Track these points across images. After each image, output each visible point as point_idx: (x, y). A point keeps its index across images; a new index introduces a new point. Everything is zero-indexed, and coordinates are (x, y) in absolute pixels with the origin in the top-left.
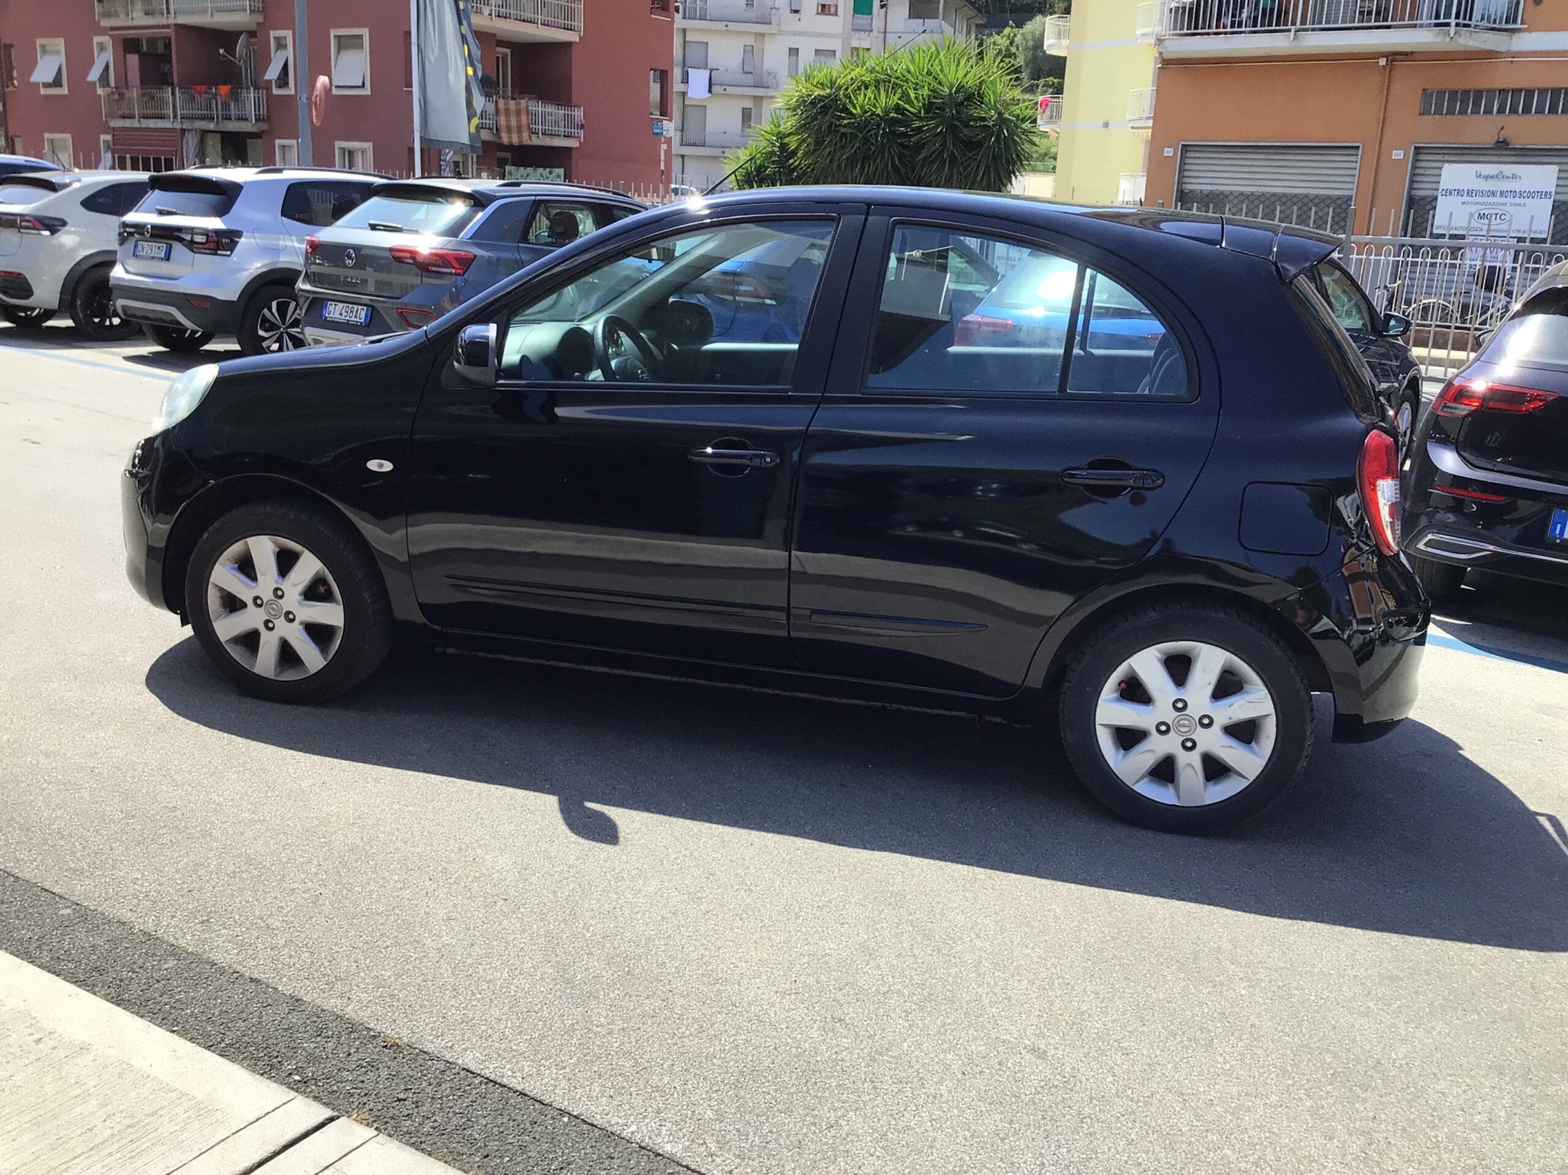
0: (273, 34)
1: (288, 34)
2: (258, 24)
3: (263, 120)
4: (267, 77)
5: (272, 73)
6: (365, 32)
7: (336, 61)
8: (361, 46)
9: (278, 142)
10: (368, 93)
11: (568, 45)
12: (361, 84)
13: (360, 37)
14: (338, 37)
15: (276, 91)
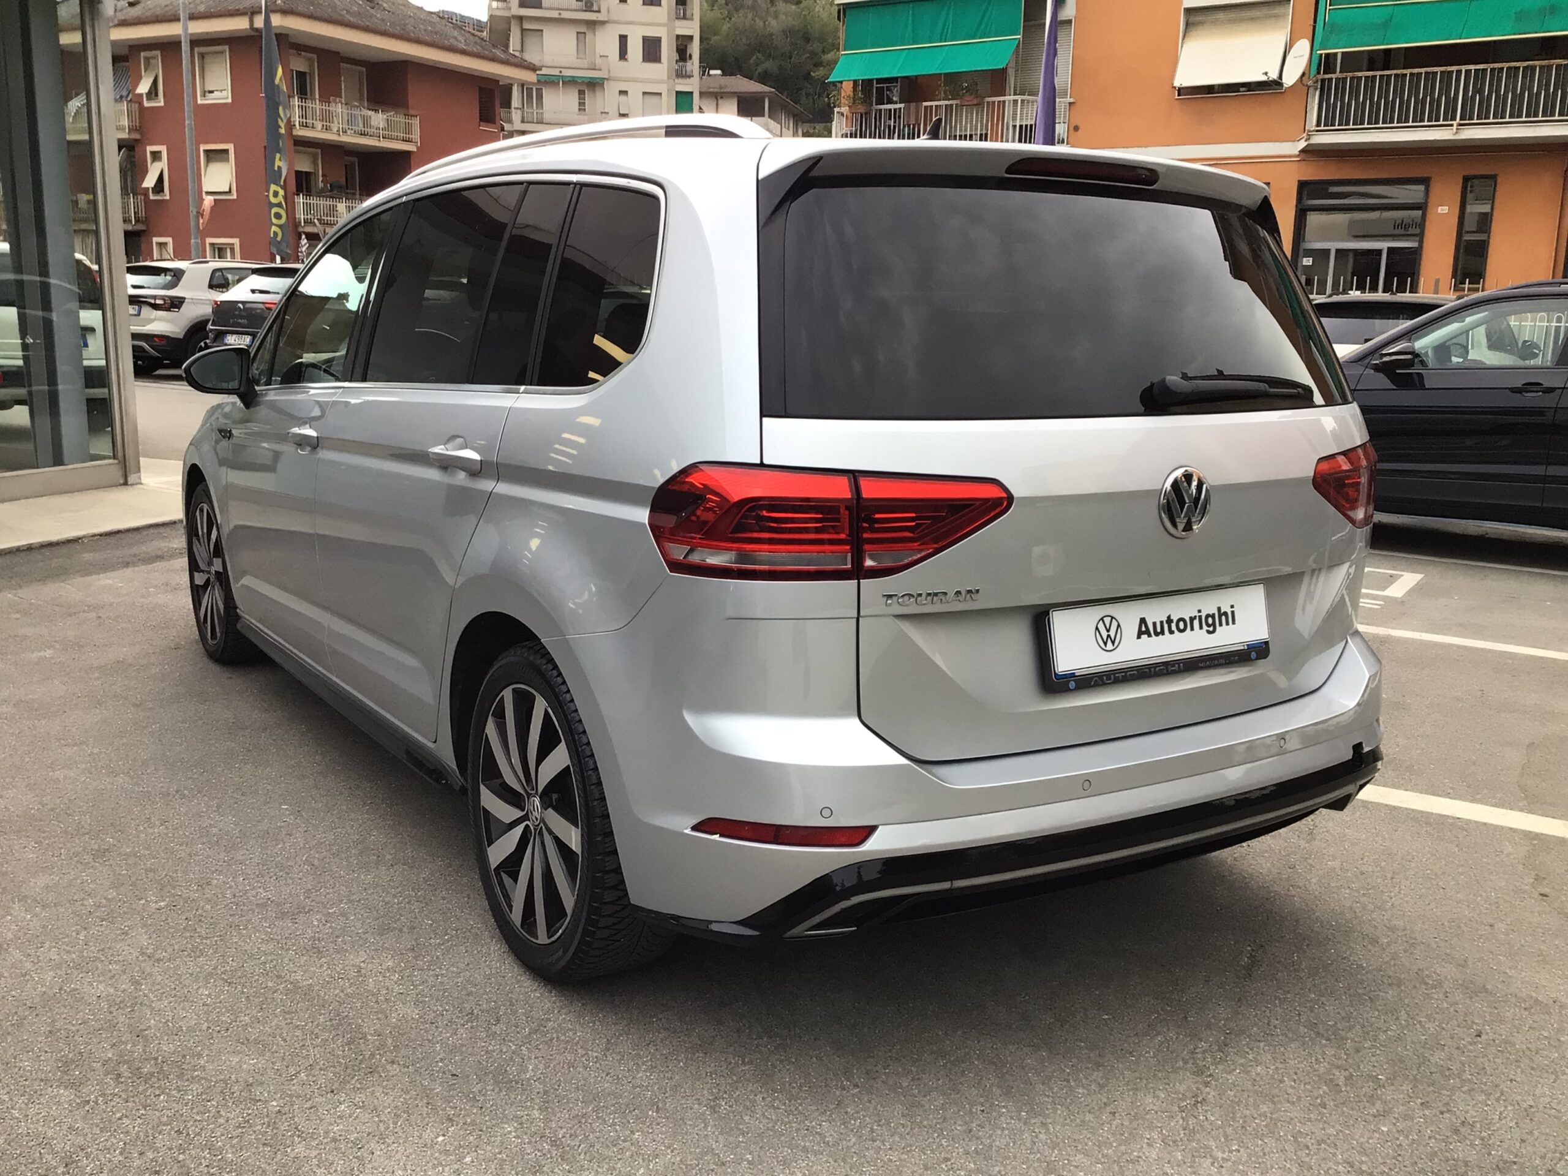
0: (150, 149)
1: (163, 149)
2: (136, 140)
3: (143, 222)
4: (145, 185)
5: (149, 182)
6: (230, 147)
7: (206, 171)
8: (227, 160)
9: (155, 240)
10: (235, 197)
11: (408, 154)
12: (227, 190)
13: (226, 151)
14: (207, 152)
15: (152, 197)
